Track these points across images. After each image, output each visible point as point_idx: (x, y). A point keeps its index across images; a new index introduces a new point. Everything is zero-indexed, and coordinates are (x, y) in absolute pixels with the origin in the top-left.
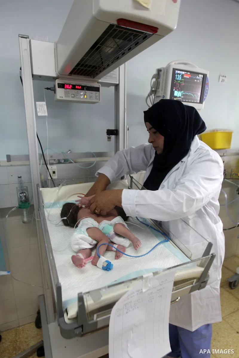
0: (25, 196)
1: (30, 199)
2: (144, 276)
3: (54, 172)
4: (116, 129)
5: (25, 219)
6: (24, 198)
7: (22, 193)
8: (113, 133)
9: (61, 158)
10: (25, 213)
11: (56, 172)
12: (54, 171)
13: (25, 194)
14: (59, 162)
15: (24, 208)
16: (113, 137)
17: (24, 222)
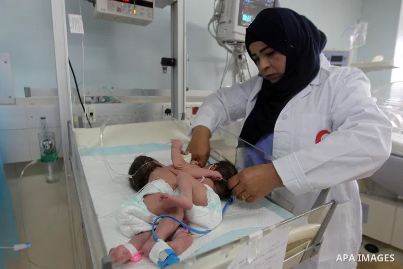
0: (51, 145)
1: (57, 148)
2: (251, 236)
3: (92, 114)
4: (172, 58)
5: (50, 178)
6: (48, 147)
7: (47, 140)
8: (169, 62)
9: (102, 94)
10: (50, 169)
11: (94, 114)
12: (91, 112)
13: (50, 142)
14: (98, 101)
15: (49, 161)
16: (169, 68)
17: (48, 182)
